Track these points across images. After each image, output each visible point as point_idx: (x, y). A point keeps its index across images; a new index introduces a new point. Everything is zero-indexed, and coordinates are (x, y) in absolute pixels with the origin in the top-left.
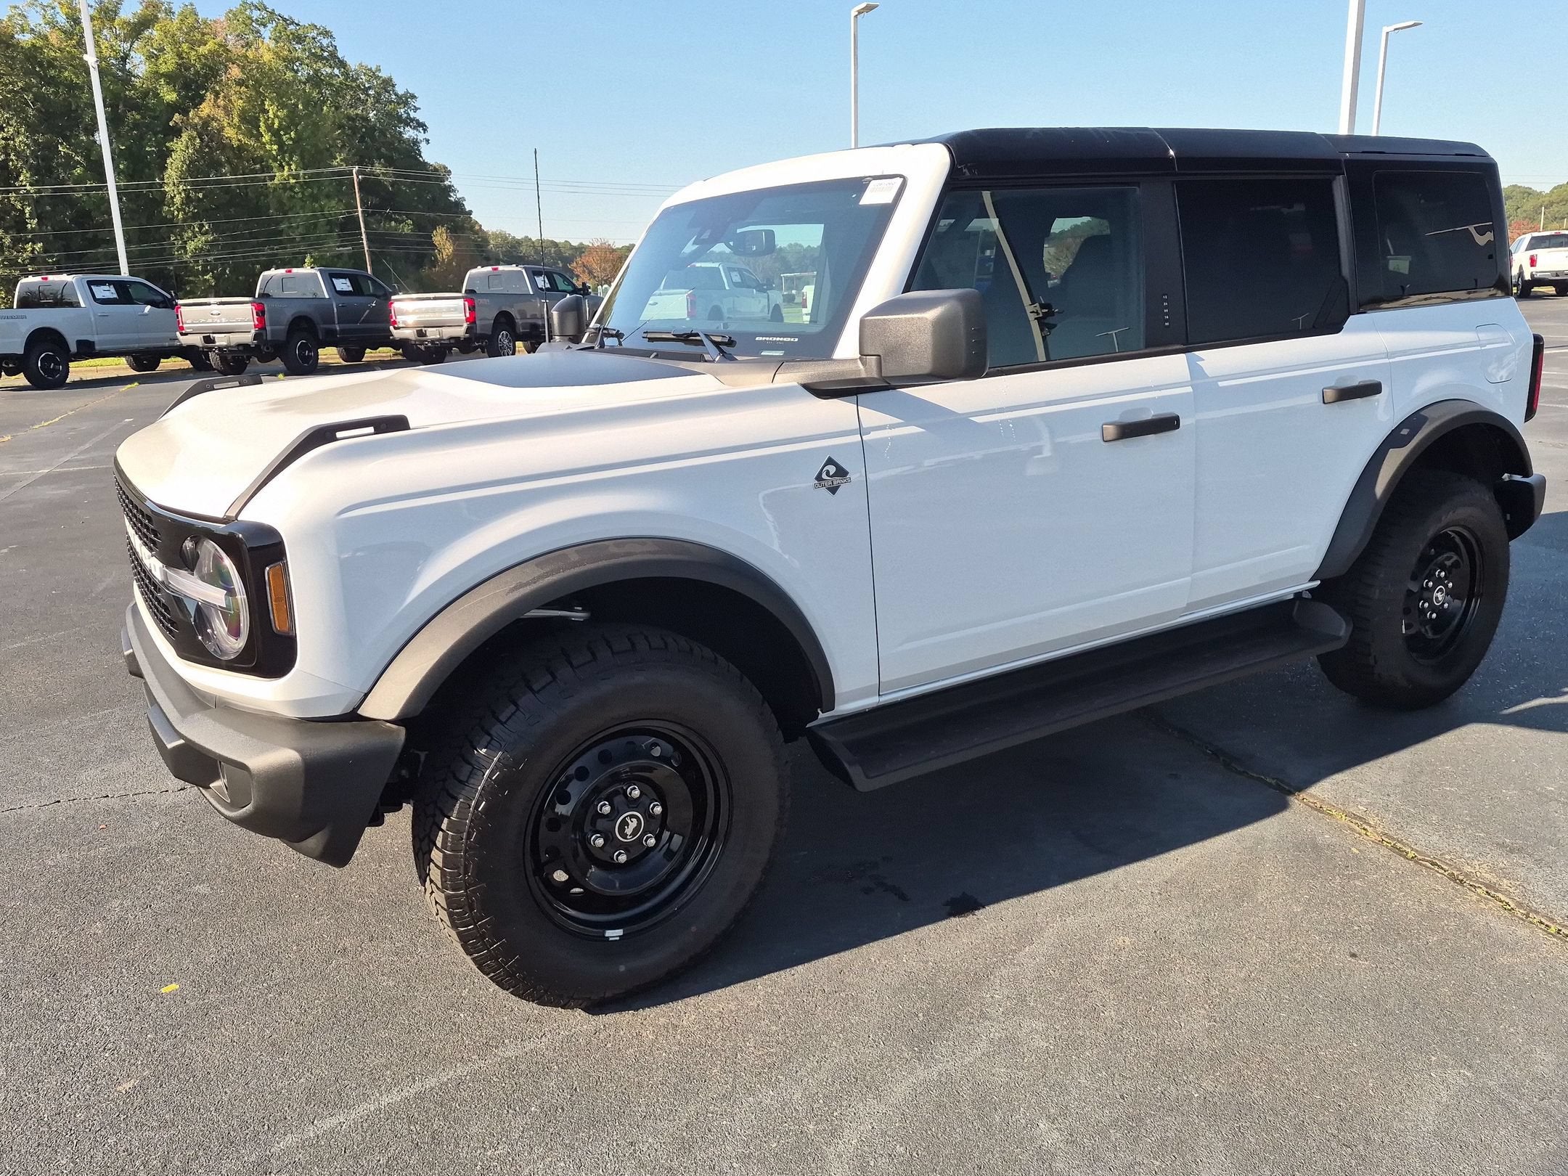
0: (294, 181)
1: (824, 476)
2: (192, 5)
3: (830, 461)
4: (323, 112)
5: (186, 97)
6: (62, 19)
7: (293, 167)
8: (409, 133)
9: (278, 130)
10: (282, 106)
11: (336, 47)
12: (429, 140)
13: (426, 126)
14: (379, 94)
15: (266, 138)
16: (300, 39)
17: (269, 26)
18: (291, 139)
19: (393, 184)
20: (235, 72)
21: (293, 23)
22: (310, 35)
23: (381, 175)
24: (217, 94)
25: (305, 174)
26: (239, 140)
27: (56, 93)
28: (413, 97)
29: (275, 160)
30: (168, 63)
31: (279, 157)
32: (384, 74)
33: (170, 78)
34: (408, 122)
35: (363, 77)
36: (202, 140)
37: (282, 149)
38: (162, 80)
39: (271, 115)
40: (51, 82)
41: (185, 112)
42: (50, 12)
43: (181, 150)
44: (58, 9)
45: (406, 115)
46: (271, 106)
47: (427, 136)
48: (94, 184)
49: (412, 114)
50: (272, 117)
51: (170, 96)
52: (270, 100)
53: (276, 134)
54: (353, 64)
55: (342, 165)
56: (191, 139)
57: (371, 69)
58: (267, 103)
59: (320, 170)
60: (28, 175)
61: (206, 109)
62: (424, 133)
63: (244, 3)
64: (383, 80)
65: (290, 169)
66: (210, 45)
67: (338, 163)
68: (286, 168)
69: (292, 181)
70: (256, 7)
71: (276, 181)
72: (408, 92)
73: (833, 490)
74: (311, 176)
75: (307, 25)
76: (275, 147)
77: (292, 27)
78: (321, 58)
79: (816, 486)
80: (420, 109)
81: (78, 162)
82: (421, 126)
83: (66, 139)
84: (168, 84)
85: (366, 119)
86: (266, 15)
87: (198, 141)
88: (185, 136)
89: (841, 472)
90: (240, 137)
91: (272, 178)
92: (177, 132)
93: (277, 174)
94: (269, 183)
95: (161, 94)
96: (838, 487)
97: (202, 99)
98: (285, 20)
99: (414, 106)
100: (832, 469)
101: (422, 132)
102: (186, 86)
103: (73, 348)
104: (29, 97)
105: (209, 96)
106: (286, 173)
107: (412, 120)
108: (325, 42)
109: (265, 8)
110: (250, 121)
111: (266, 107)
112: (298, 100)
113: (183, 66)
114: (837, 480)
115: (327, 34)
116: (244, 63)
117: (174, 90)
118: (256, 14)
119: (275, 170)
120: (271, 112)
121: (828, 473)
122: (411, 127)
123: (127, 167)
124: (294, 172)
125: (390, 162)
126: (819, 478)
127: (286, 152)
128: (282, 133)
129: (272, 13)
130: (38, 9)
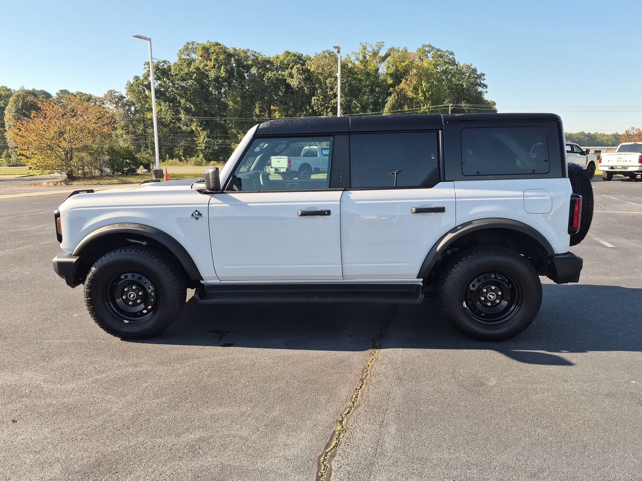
0: (428, 110)
1: (194, 215)
2: (406, 48)
3: (196, 211)
4: (443, 84)
5: (396, 81)
6: (361, 58)
7: (428, 105)
8: (480, 89)
9: (425, 92)
10: (428, 82)
11: (454, 58)
12: (487, 91)
13: (487, 86)
14: (470, 75)
15: (420, 95)
16: (441, 56)
17: (431, 53)
18: (429, 95)
19: (468, 110)
20: (415, 71)
21: (440, 51)
22: (446, 55)
23: (464, 107)
24: (407, 80)
25: (432, 108)
26: (412, 96)
27: (356, 83)
28: (484, 75)
29: (422, 103)
30: (392, 70)
31: (424, 102)
32: (473, 67)
33: (391, 75)
34: (481, 85)
35: (465, 69)
36: (398, 97)
37: (425, 99)
38: (389, 76)
39: (423, 86)
40: (355, 79)
41: (394, 87)
42: (358, 55)
43: (390, 100)
44: (360, 54)
45: (480, 82)
46: (424, 83)
47: (487, 90)
48: (362, 114)
49: (482, 82)
50: (424, 87)
51: (390, 81)
52: (424, 81)
53: (424, 93)
54: (461, 64)
55: (447, 104)
56: (395, 96)
57: (468, 65)
58: (423, 82)
59: (438, 106)
60: (342, 111)
61: (402, 85)
62: (486, 89)
63: (423, 45)
64: (472, 70)
65: (427, 106)
66: (407, 62)
67: (446, 103)
68: (426, 106)
69: (427, 110)
70: (427, 46)
71: (421, 111)
72: (482, 73)
73: (197, 219)
74: (434, 108)
75: (445, 51)
76: (423, 98)
77: (440, 52)
78: (449, 63)
79: (191, 217)
80: (486, 79)
81: (358, 106)
82: (485, 86)
83: (356, 98)
84: (390, 77)
85: (462, 85)
86: (430, 49)
87: (397, 97)
88: (393, 95)
89: (200, 214)
90: (413, 95)
91: (420, 110)
92: (390, 94)
93: (422, 108)
94: (419, 111)
95: (388, 81)
96: (198, 218)
97: (401, 82)
98: (437, 50)
99: (484, 79)
100: (197, 213)
101: (485, 88)
102: (396, 77)
103: (313, 170)
104: (347, 85)
105: (404, 81)
106: (425, 108)
107: (482, 84)
108: (451, 57)
109: (431, 46)
110: (416, 89)
111: (422, 83)
112: (434, 80)
113: (397, 70)
114: (198, 216)
115: (452, 54)
116: (418, 67)
117: (392, 79)
118: (427, 49)
119: (421, 106)
120: (424, 85)
121: (195, 214)
122: (481, 87)
123: (372, 107)
124: (428, 107)
125: (468, 101)
126: (192, 215)
127: (427, 100)
128: (426, 93)
129: (433, 48)
130: (354, 55)
